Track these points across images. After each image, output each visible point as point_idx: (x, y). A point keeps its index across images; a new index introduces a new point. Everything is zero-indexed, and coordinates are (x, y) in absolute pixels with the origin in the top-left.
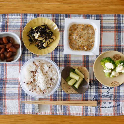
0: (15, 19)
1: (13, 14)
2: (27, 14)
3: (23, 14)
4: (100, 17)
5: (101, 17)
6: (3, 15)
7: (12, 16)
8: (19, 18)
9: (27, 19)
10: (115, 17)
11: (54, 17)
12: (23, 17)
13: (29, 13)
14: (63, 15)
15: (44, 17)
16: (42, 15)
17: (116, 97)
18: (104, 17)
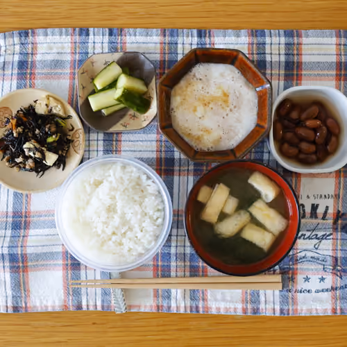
0: (56, 45)
1: (49, 31)
2: (88, 30)
3: (77, 29)
4: (296, 38)
5: (299, 36)
6: (20, 34)
7: (46, 35)
8: (67, 41)
9: (89, 44)
10: (338, 36)
11: (165, 36)
12: (77, 37)
13: (94, 27)
14: (191, 32)
15: (137, 37)
16: (131, 30)
17: (339, 264)
18: (307, 36)
